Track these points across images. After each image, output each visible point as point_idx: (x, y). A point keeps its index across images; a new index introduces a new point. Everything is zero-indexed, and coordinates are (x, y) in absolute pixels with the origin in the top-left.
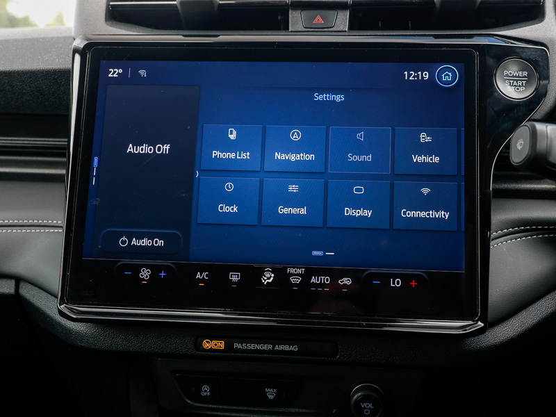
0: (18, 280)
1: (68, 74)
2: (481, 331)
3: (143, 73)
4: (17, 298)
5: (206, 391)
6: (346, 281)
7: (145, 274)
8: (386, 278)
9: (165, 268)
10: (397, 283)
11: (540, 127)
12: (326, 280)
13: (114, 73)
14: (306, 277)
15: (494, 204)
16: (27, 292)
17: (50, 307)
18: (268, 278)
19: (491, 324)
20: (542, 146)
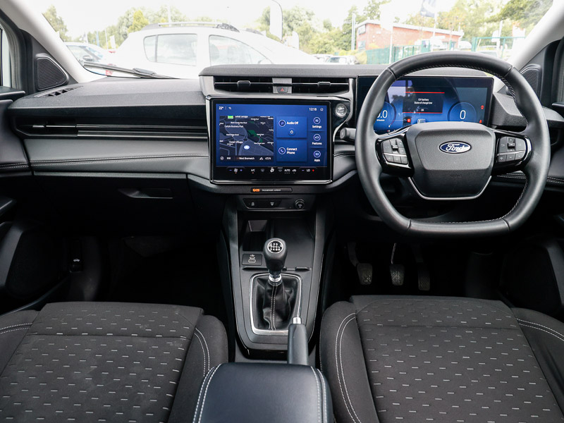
0: (187, 174)
1: (204, 107)
2: (331, 183)
3: (230, 108)
4: (187, 180)
5: (253, 204)
6: (295, 170)
7: (236, 170)
8: (305, 169)
9: (242, 169)
10: (309, 170)
11: (347, 129)
12: (289, 170)
13: (221, 108)
14: (283, 170)
15: (335, 146)
16: (190, 177)
17: (207, 184)
18: (272, 170)
19: (334, 181)
20: (348, 134)
